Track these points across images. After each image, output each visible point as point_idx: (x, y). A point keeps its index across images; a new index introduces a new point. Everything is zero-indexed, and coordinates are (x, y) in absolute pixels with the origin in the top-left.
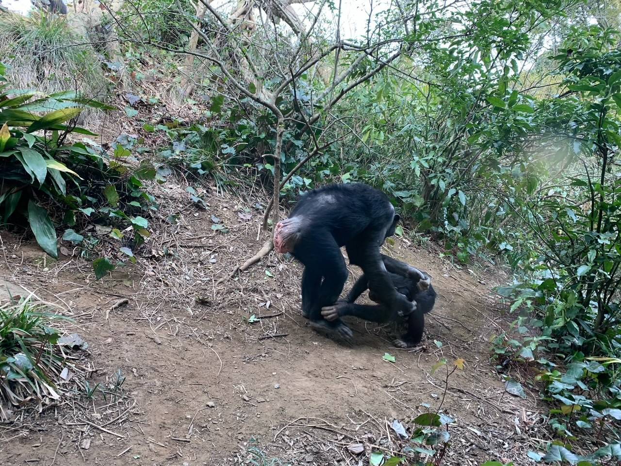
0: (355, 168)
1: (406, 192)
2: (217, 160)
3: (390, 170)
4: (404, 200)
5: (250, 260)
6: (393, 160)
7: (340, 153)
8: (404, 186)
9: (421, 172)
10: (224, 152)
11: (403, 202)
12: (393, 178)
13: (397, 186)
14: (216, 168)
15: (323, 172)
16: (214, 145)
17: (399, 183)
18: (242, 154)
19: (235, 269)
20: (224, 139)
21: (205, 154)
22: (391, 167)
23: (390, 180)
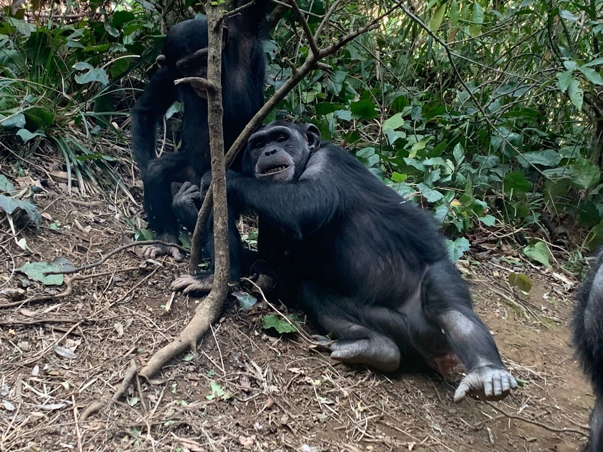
0: (415, 102)
1: (551, 152)
2: (64, 103)
3: (506, 100)
4: (547, 174)
5: (165, 351)
6: (512, 74)
7: (374, 64)
8: (544, 138)
9: (585, 99)
10: (80, 80)
11: (545, 179)
12: (513, 119)
13: (526, 139)
14: (61, 123)
15: (336, 117)
16: (53, 66)
17: (530, 132)
18: (127, 84)
19: (128, 375)
20: (79, 50)
21: (33, 91)
22: (509, 92)
23: (509, 125)
